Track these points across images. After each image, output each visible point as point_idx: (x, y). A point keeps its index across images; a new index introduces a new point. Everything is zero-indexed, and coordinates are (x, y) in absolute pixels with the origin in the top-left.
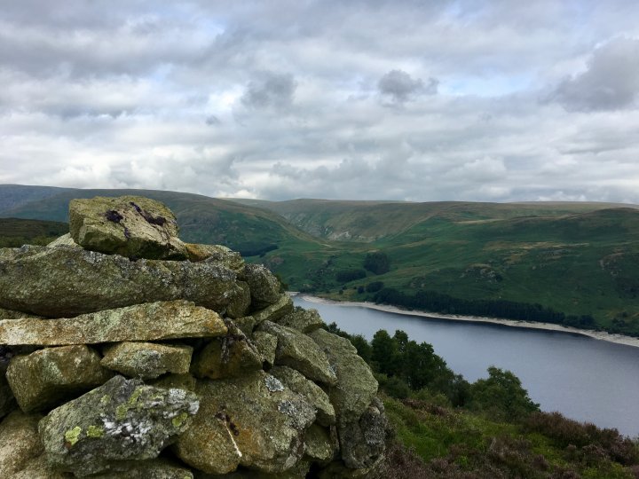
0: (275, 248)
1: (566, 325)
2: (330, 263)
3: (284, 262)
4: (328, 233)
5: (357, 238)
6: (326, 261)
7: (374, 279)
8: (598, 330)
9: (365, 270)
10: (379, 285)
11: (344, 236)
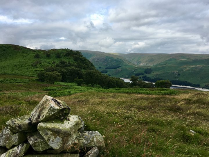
0: (120, 67)
1: (192, 86)
2: (134, 71)
3: (122, 70)
4: (139, 63)
5: (148, 65)
6: (133, 70)
7: (145, 75)
8: (200, 87)
9: (144, 73)
10: (146, 76)
11: (144, 64)
